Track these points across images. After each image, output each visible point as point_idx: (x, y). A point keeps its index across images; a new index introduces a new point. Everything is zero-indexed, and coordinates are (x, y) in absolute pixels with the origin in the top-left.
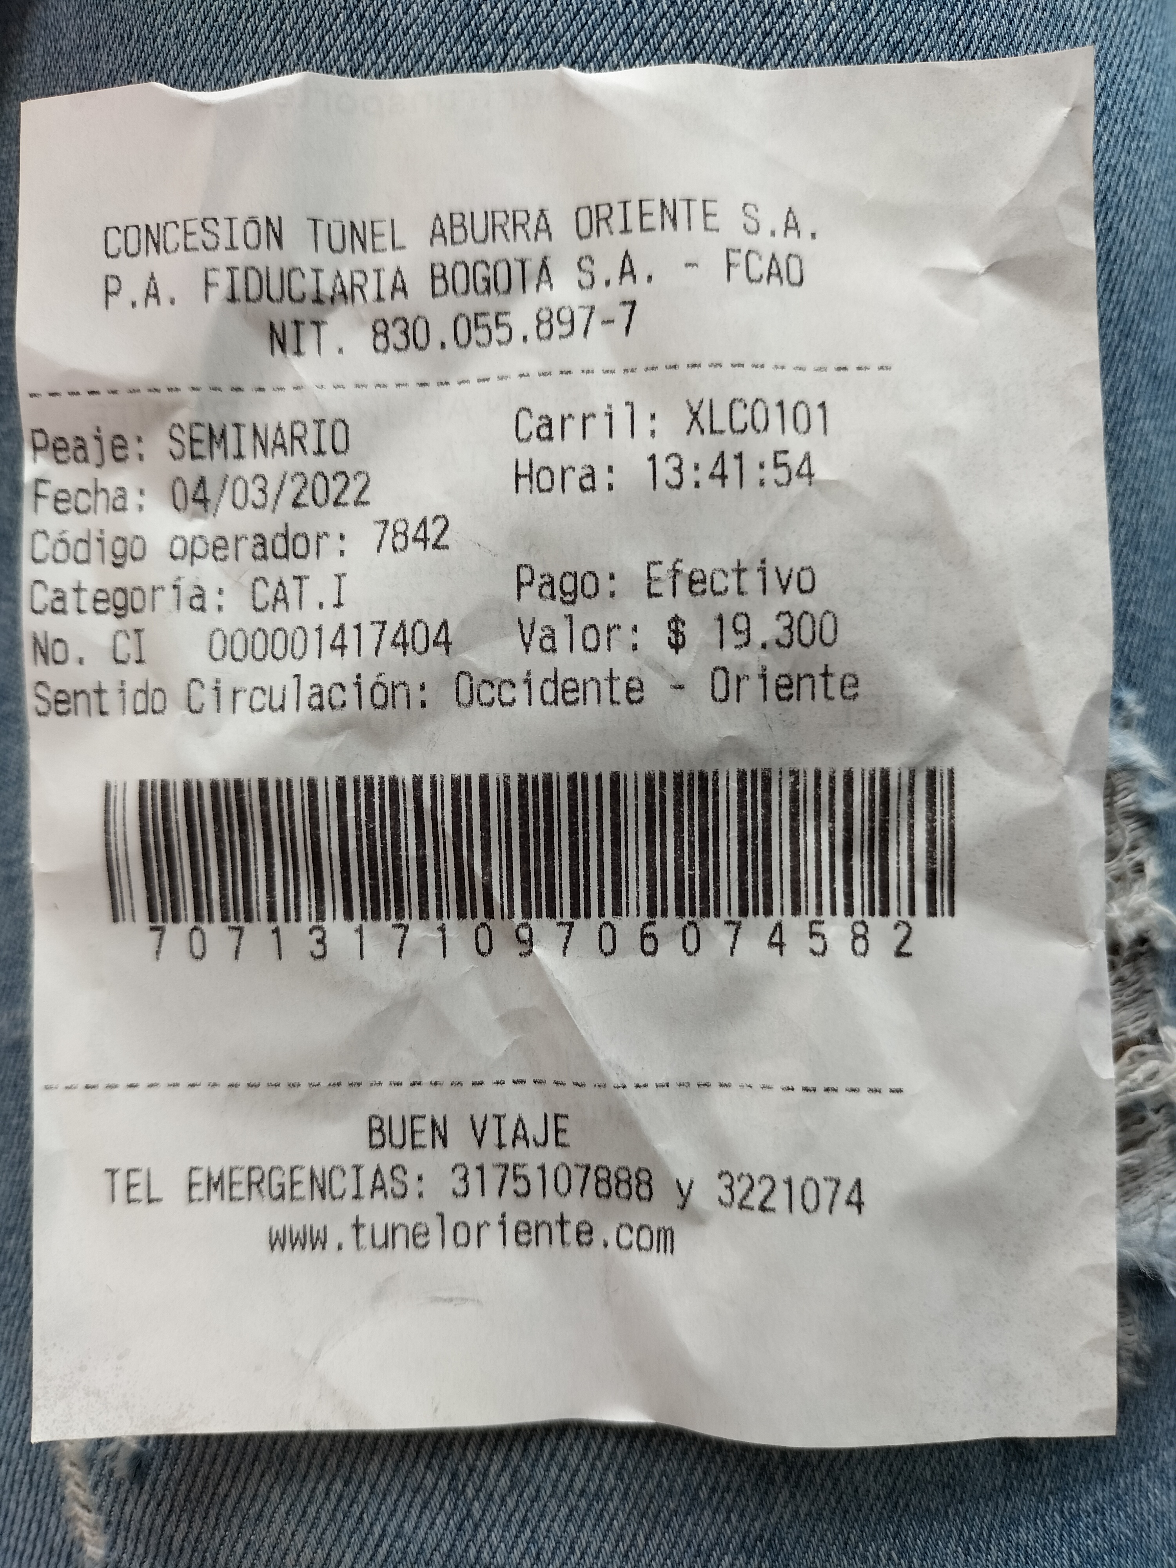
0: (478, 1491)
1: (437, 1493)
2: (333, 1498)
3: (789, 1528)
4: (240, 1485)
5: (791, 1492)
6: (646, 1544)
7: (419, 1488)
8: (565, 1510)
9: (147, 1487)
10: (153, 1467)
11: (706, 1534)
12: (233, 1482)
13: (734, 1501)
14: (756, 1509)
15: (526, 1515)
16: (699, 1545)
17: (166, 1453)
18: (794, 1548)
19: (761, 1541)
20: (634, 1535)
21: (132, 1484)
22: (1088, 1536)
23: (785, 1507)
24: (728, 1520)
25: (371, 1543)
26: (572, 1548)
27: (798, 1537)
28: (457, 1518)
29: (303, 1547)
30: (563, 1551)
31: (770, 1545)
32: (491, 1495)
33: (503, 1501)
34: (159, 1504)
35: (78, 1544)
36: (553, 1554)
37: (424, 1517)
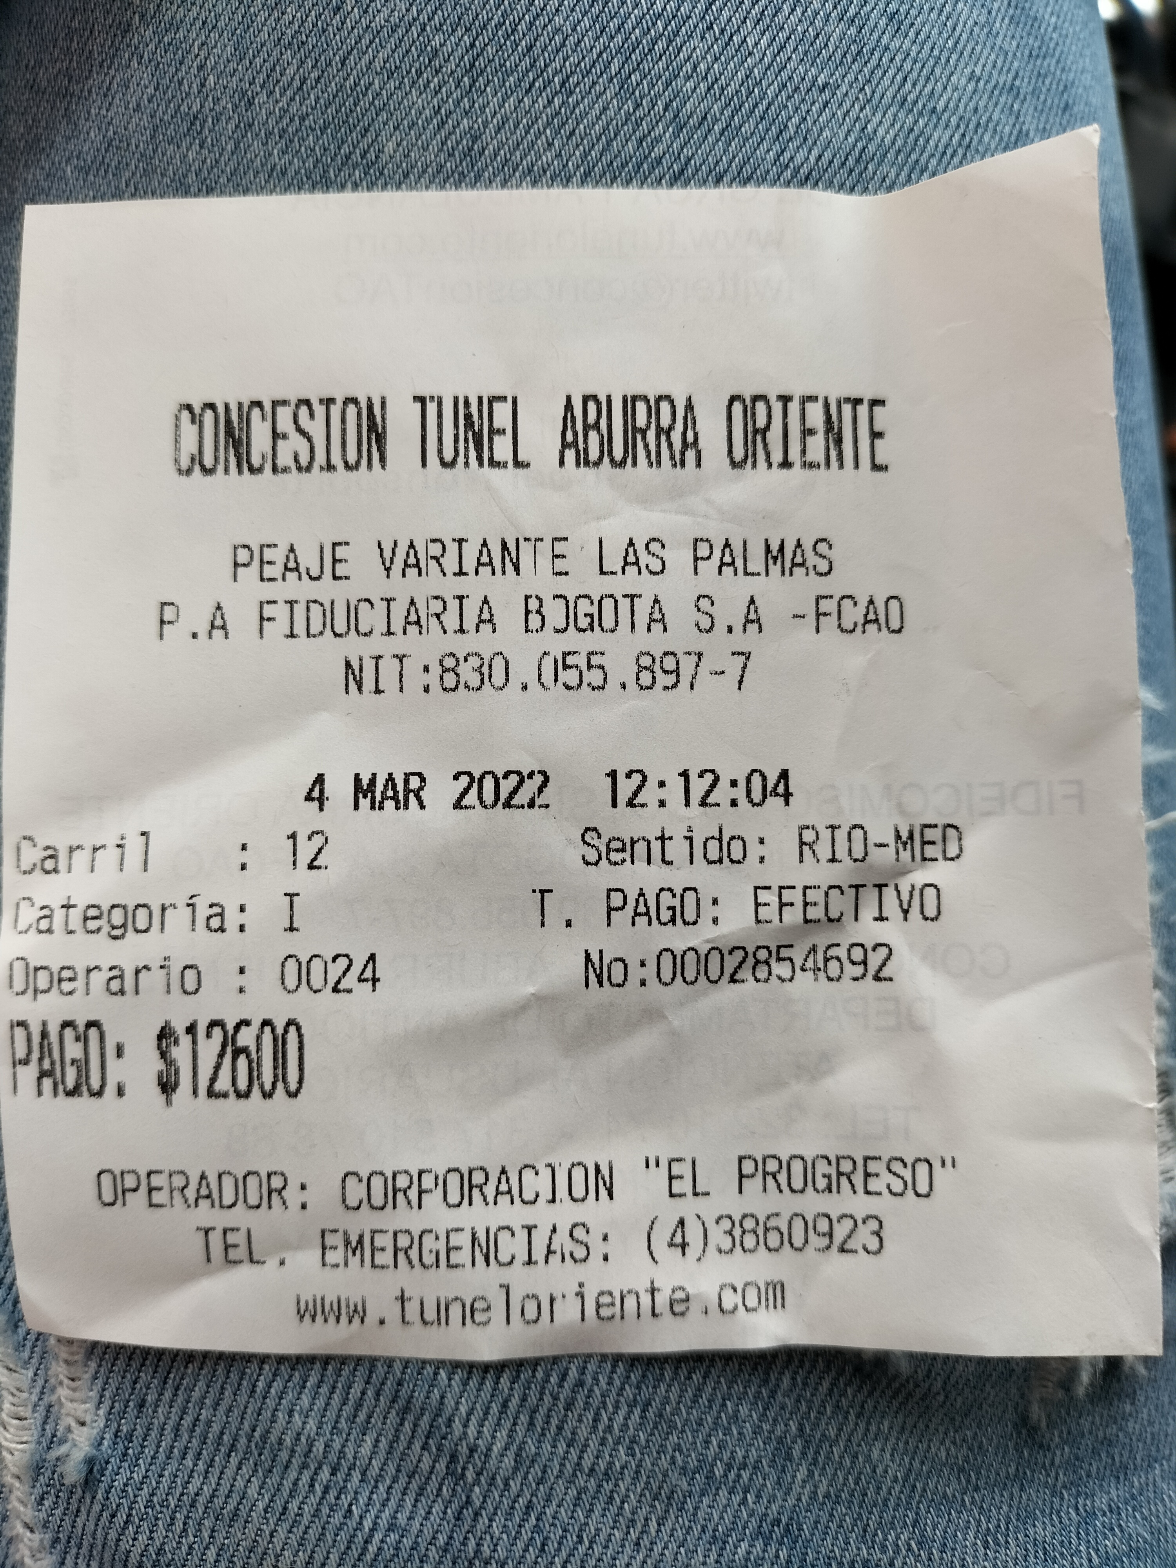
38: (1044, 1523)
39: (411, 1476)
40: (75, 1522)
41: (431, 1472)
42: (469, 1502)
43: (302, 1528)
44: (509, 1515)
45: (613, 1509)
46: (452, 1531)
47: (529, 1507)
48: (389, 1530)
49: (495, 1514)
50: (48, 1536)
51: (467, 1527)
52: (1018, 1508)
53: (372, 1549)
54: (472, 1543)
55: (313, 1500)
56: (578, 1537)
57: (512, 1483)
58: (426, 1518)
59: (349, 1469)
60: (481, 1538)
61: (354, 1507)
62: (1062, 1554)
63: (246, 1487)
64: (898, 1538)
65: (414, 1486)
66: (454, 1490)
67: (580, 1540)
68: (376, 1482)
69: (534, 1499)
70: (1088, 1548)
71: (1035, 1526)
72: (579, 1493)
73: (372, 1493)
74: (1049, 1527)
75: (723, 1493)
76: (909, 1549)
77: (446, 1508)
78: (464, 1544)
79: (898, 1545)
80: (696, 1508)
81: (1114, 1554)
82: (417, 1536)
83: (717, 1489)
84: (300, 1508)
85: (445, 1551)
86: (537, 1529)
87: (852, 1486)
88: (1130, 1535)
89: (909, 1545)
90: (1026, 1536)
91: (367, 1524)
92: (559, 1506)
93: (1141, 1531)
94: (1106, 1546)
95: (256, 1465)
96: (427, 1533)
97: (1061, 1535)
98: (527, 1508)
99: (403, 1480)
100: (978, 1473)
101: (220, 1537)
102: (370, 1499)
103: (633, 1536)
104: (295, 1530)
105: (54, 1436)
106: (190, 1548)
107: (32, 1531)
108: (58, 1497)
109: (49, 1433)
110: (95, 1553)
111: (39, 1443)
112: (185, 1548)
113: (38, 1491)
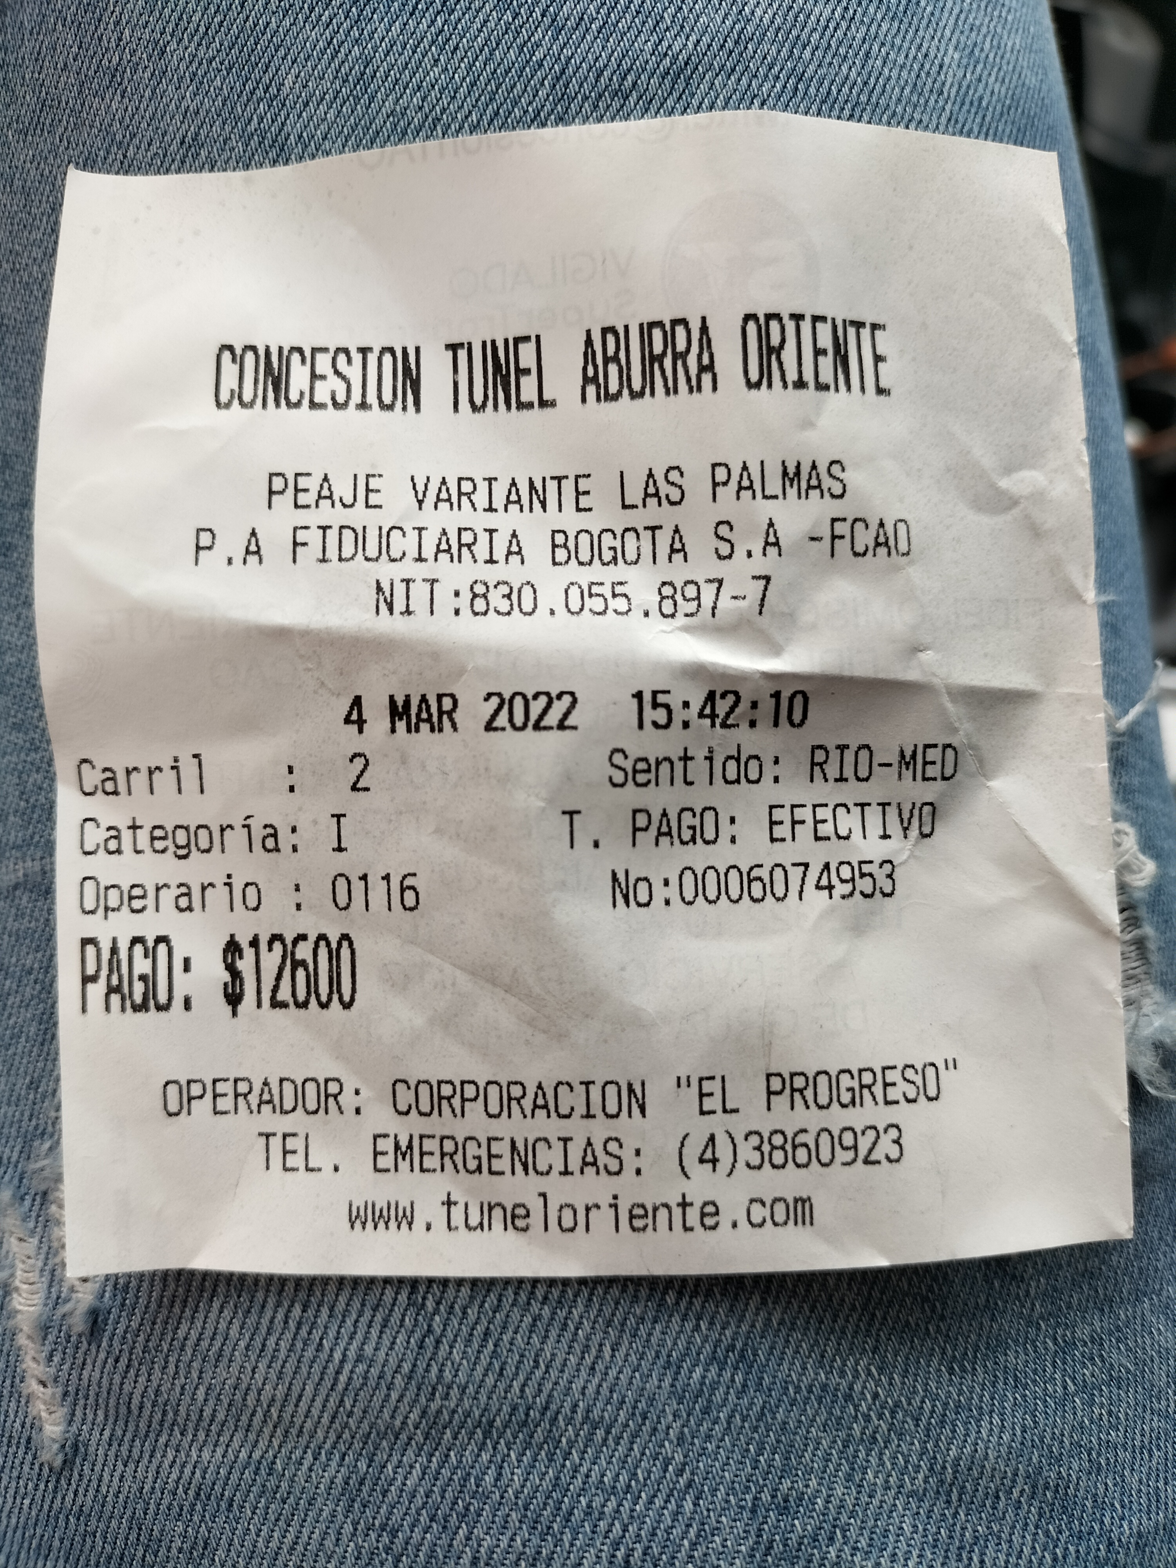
0: (438, 1303)
1: (396, 1309)
2: (292, 1325)
3: (761, 1338)
4: (199, 1324)
5: (762, 1298)
6: (613, 1356)
7: (378, 1306)
8: (528, 1319)
9: (104, 1344)
10: (110, 1322)
11: (675, 1344)
12: (192, 1323)
13: (703, 1307)
14: (727, 1316)
15: (488, 1328)
16: (669, 1356)
17: (123, 1305)
18: (768, 1360)
19: (733, 1352)
20: (601, 1345)
21: (90, 1345)
22: (1084, 1365)
23: (757, 1314)
24: (697, 1328)
25: (331, 1370)
26: (536, 1362)
27: (772, 1348)
28: (417, 1335)
29: (264, 1384)
30: (528, 1364)
31: (742, 1356)
32: (452, 1307)
33: (464, 1313)
34: (117, 1361)
35: (36, 1425)
36: (517, 1368)
37: (384, 1336)
38: (1017, 1351)
39: (375, 1309)
40: (81, 1375)
41: (394, 1305)
42: (430, 1331)
43: (280, 1362)
44: (468, 1342)
45: (568, 1335)
46: (416, 1360)
47: (487, 1334)
48: (357, 1361)
49: (455, 1341)
50: (60, 1390)
51: (429, 1355)
52: (988, 1337)
53: (343, 1378)
54: (434, 1370)
55: (288, 1336)
56: (535, 1361)
57: (469, 1311)
58: (391, 1349)
59: (319, 1306)
60: (443, 1365)
61: (324, 1341)
62: (1034, 1381)
63: (228, 1328)
64: (857, 1363)
65: (379, 1318)
66: (416, 1320)
67: (537, 1365)
68: (344, 1316)
69: (491, 1326)
70: (1063, 1376)
71: (1006, 1355)
72: (535, 1320)
73: (340, 1327)
74: (1022, 1356)
75: (676, 1319)
76: (869, 1373)
77: (409, 1338)
78: (427, 1370)
79: (857, 1370)
80: (650, 1334)
81: (1093, 1383)
82: (383, 1366)
83: (671, 1316)
84: (277, 1344)
85: (410, 1378)
86: (494, 1354)
87: (808, 1313)
88: (1111, 1365)
89: (869, 1370)
90: (996, 1363)
91: (337, 1356)
92: (516, 1333)
93: (1124, 1361)
94: (1084, 1374)
95: (236, 1307)
96: (393, 1362)
97: (1035, 1363)
98: (485, 1334)
99: (368, 1314)
100: (944, 1304)
101: (207, 1377)
102: (338, 1333)
103: (588, 1360)
104: (274, 1365)
105: (58, 1298)
106: (183, 1388)
107: (45, 1386)
108: (64, 1353)
109: (54, 1296)
110: (100, 1401)
111: (46, 1305)
112: (178, 1389)
113: (47, 1348)
